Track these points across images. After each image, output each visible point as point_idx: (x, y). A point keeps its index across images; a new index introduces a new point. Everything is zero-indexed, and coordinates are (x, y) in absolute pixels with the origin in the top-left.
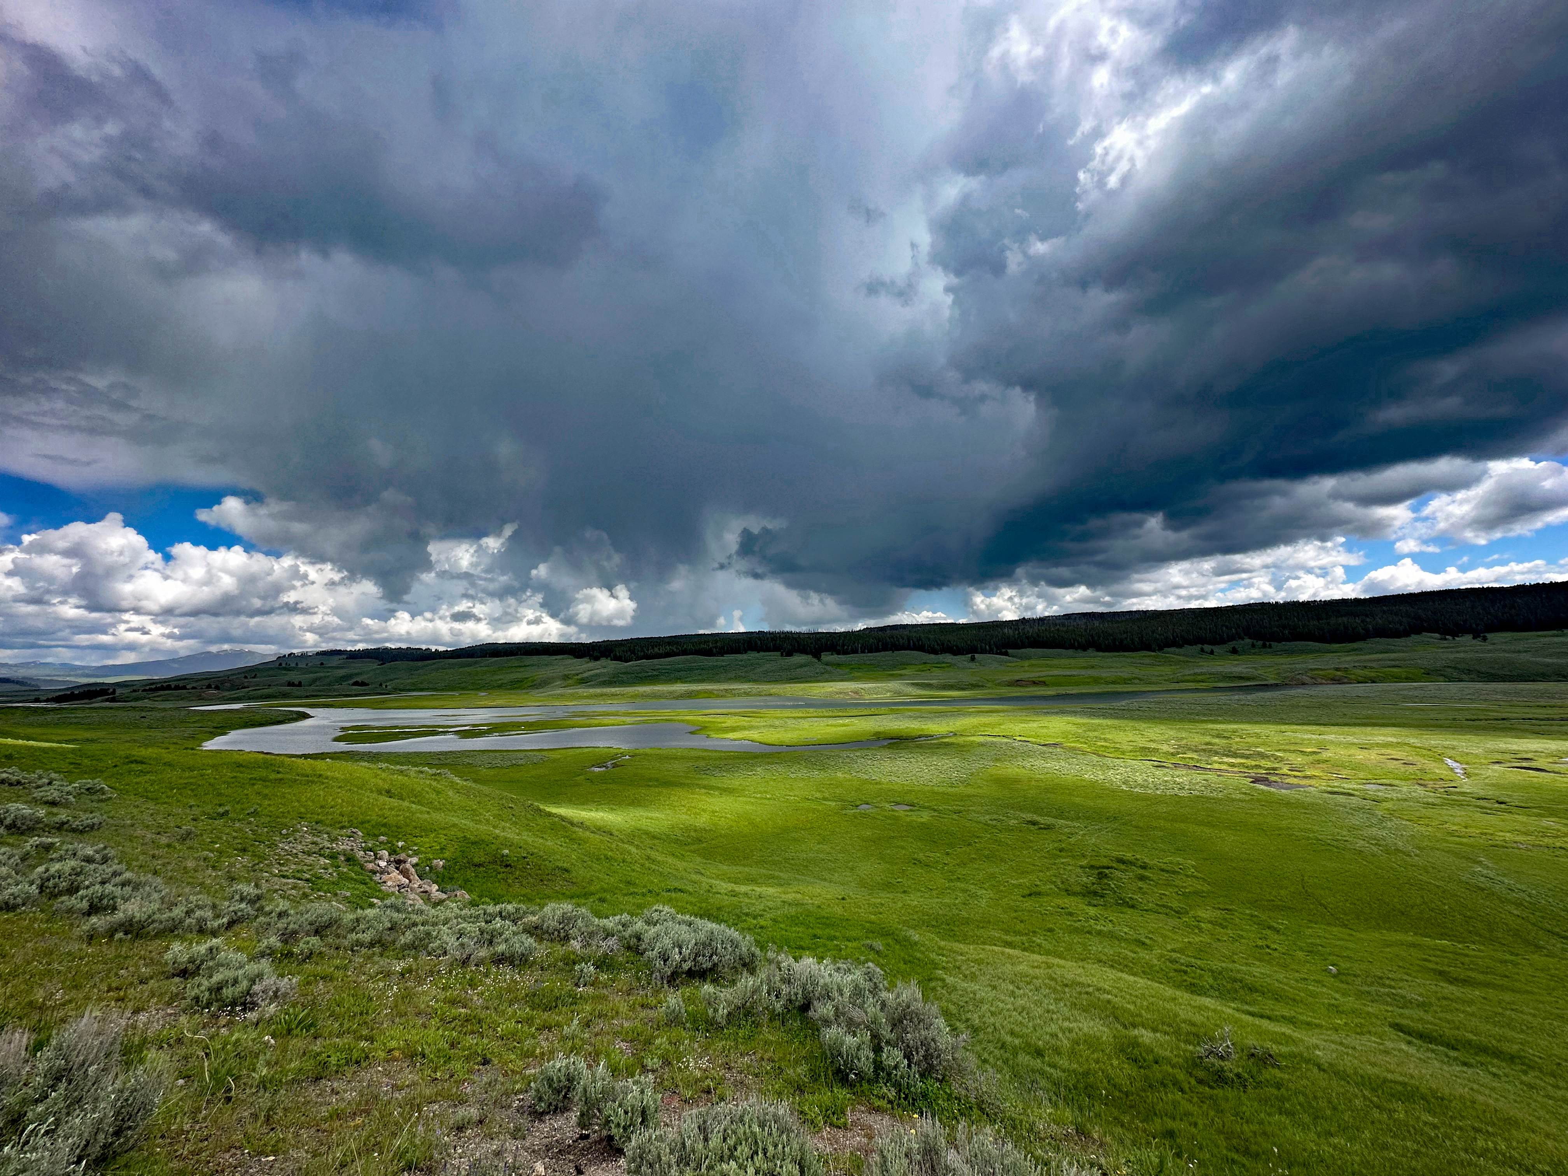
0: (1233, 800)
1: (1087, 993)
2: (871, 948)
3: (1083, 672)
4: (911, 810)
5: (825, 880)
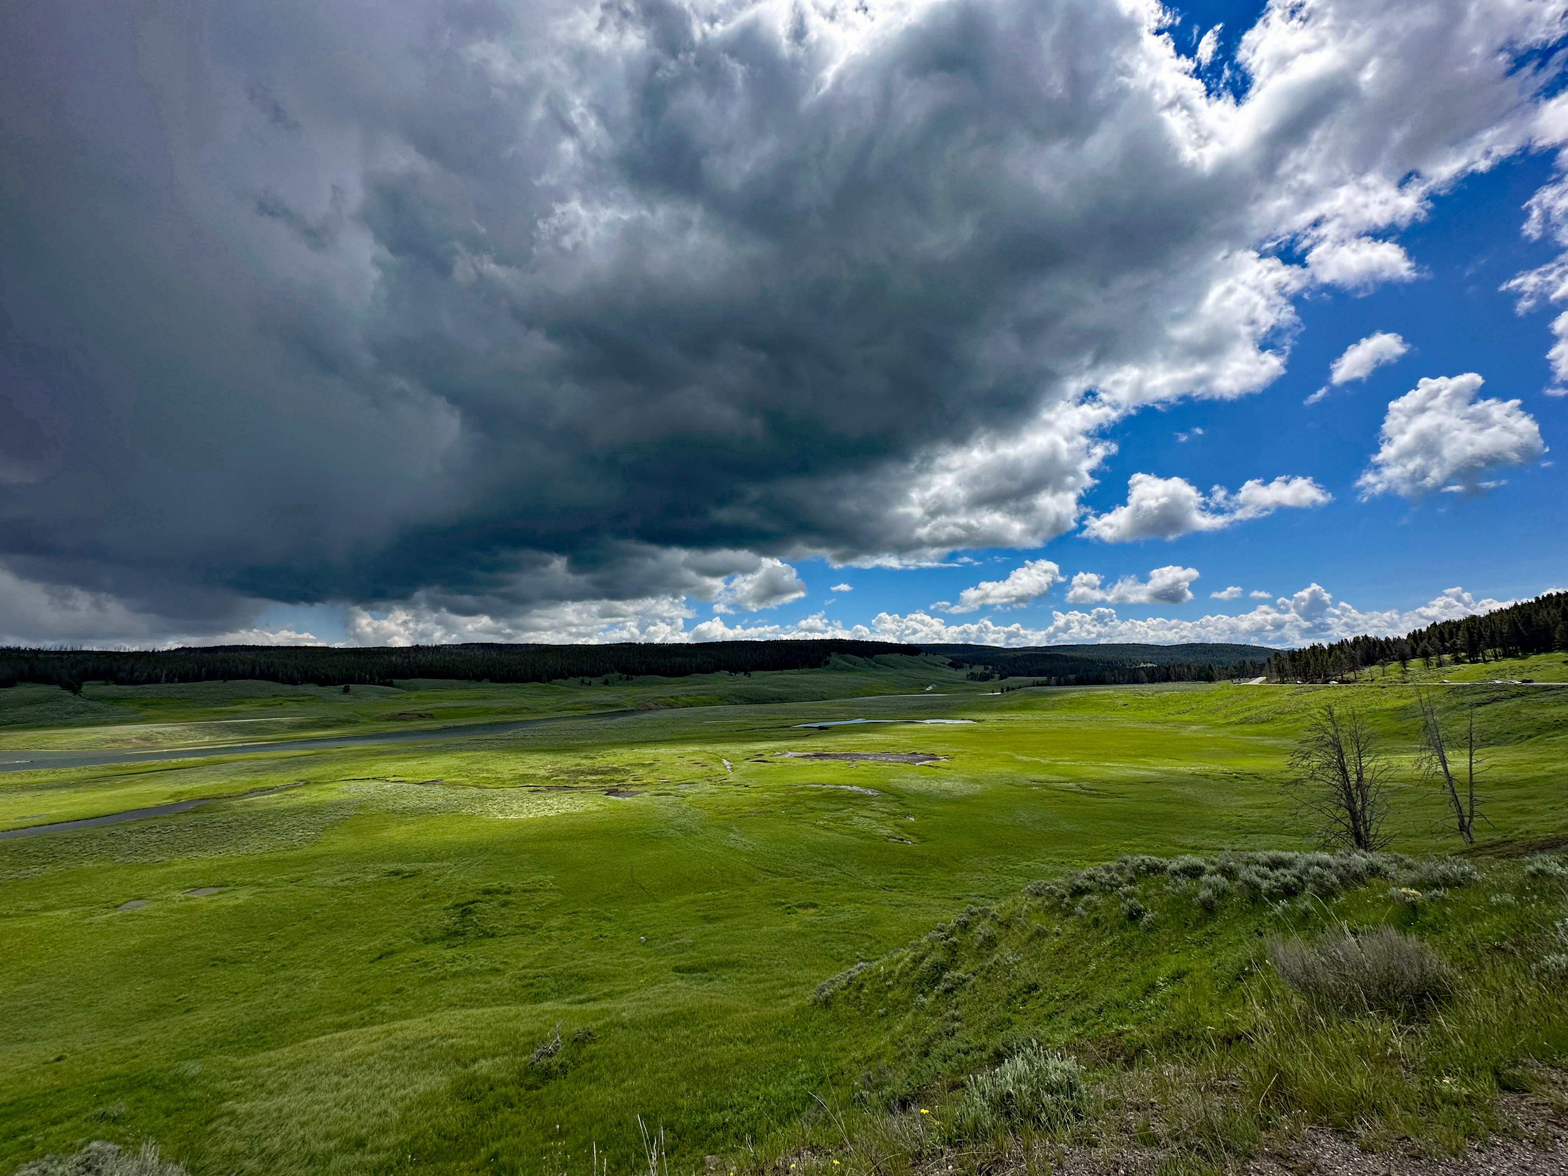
1: (429, 1047)
2: (103, 1117)
3: (474, 703)
4: (220, 893)
5: (23, 1040)
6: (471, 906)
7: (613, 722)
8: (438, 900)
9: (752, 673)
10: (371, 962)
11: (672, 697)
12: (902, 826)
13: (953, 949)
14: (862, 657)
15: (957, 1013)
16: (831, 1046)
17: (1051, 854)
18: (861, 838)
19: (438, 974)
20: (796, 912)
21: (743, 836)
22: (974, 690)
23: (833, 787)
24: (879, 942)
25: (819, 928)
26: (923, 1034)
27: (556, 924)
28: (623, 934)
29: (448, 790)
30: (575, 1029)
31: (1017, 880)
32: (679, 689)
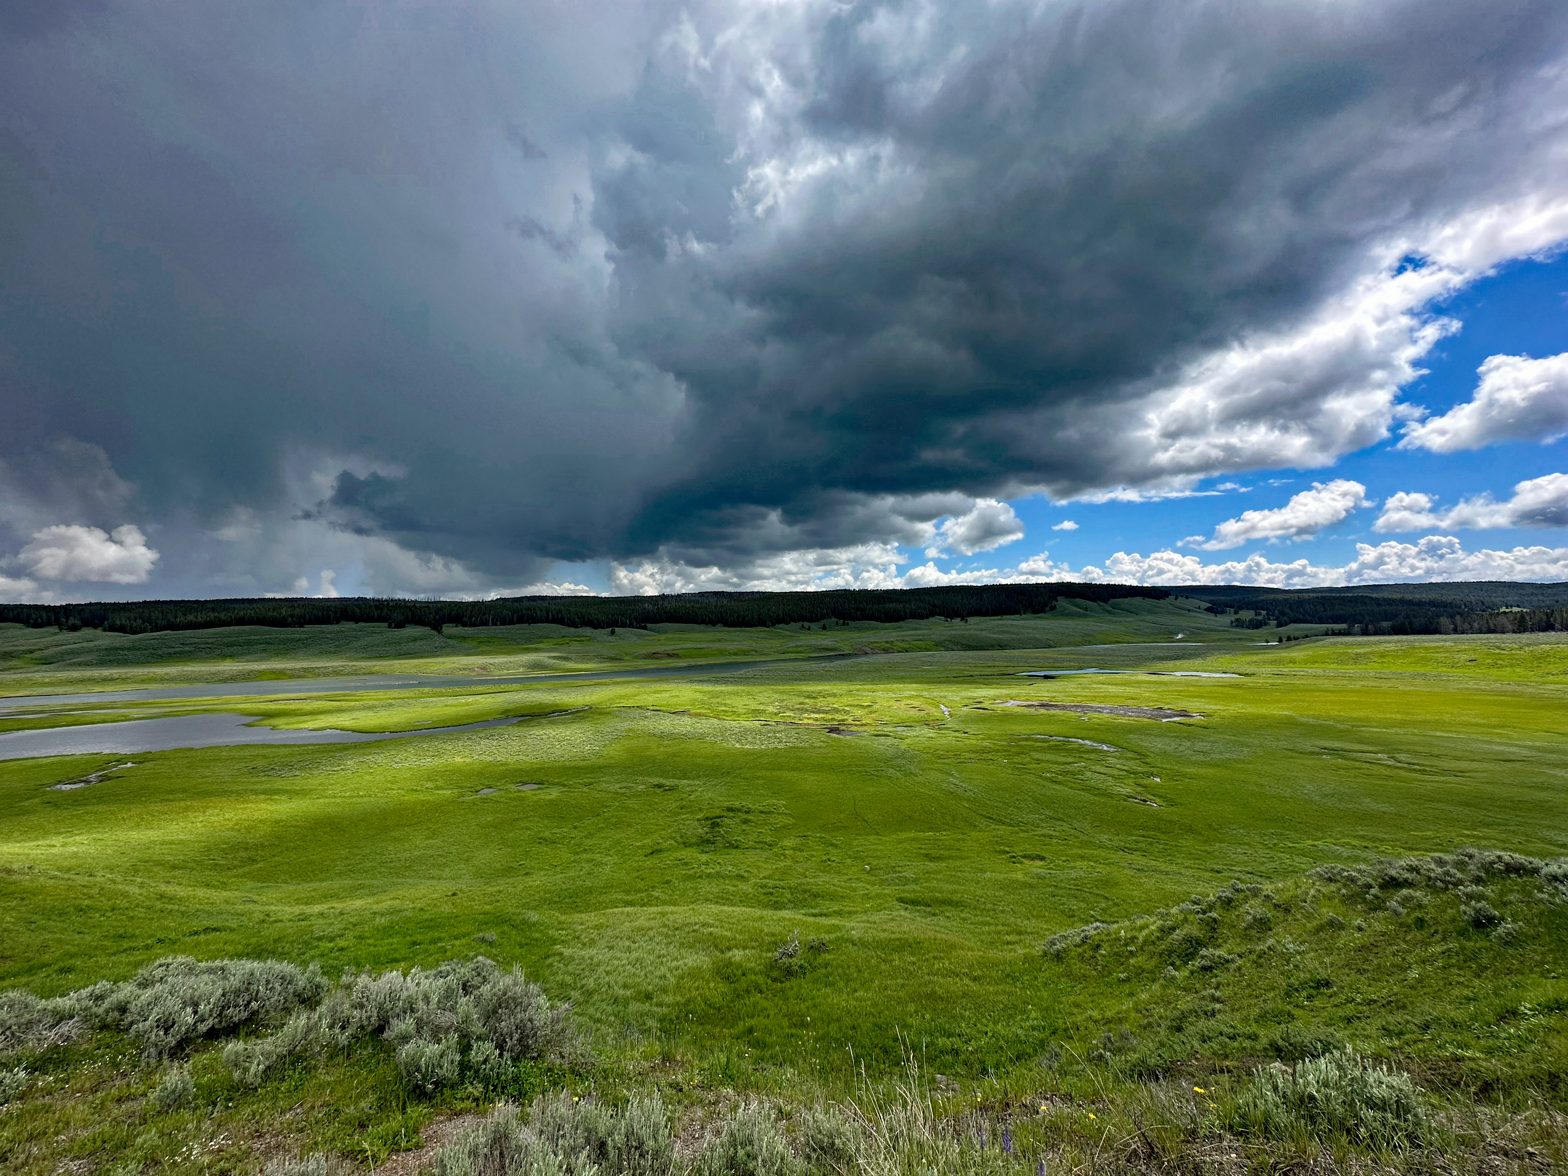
0: (815, 748)
1: (694, 931)
2: (483, 940)
3: (711, 645)
4: (539, 789)
5: (433, 878)
6: (718, 820)
7: (832, 664)
8: (692, 812)
9: (969, 619)
10: (646, 856)
11: (887, 642)
12: (1145, 787)
13: (1213, 926)
14: (1095, 601)
15: (1218, 994)
16: (1064, 999)
17: (1348, 836)
18: (1095, 795)
19: (696, 873)
20: (1021, 863)
21: (963, 782)
22: (1240, 639)
23: (1062, 738)
24: (1117, 905)
25: (1047, 881)
26: (1174, 1008)
27: (789, 844)
28: (849, 861)
29: (695, 720)
30: (810, 938)
31: (1297, 859)
32: (894, 634)
